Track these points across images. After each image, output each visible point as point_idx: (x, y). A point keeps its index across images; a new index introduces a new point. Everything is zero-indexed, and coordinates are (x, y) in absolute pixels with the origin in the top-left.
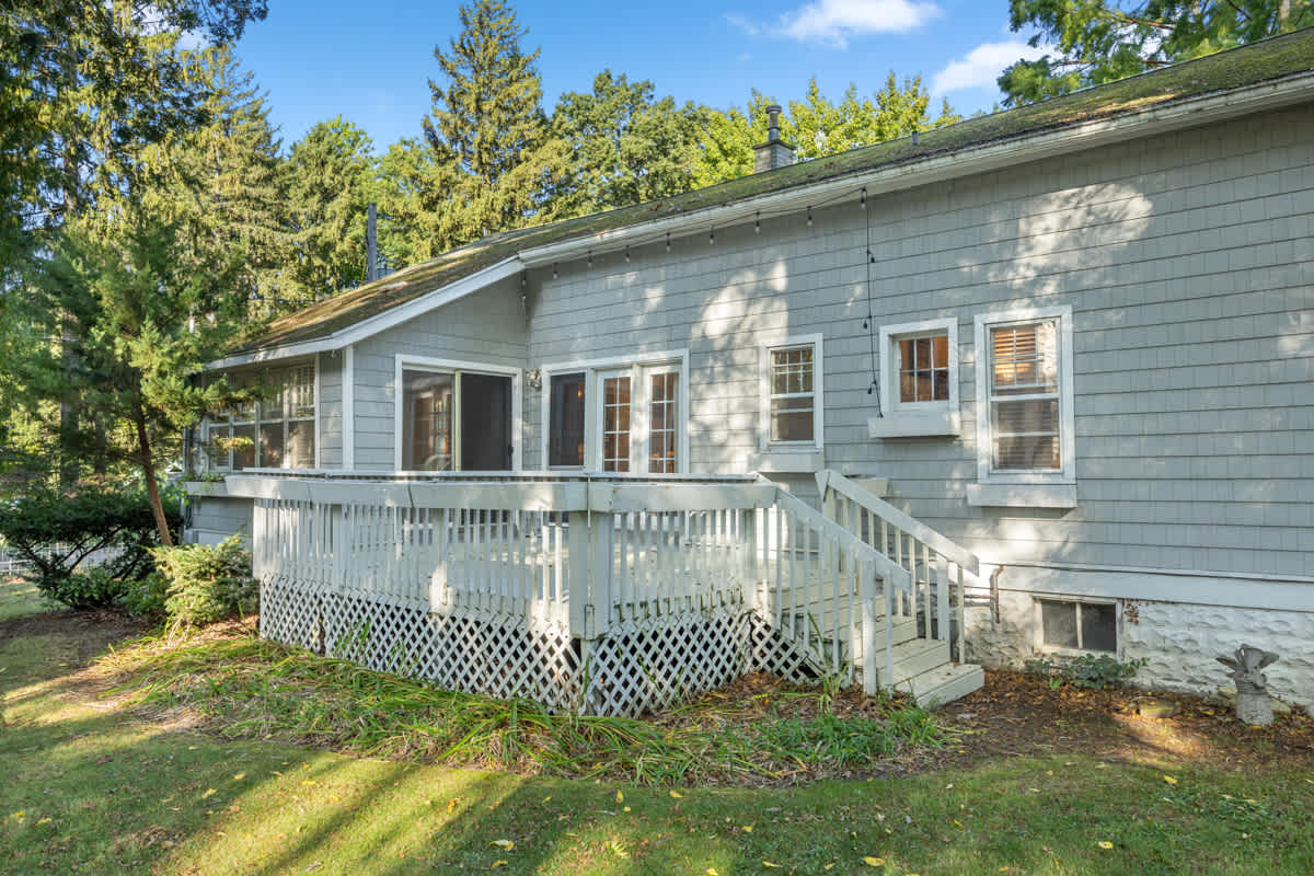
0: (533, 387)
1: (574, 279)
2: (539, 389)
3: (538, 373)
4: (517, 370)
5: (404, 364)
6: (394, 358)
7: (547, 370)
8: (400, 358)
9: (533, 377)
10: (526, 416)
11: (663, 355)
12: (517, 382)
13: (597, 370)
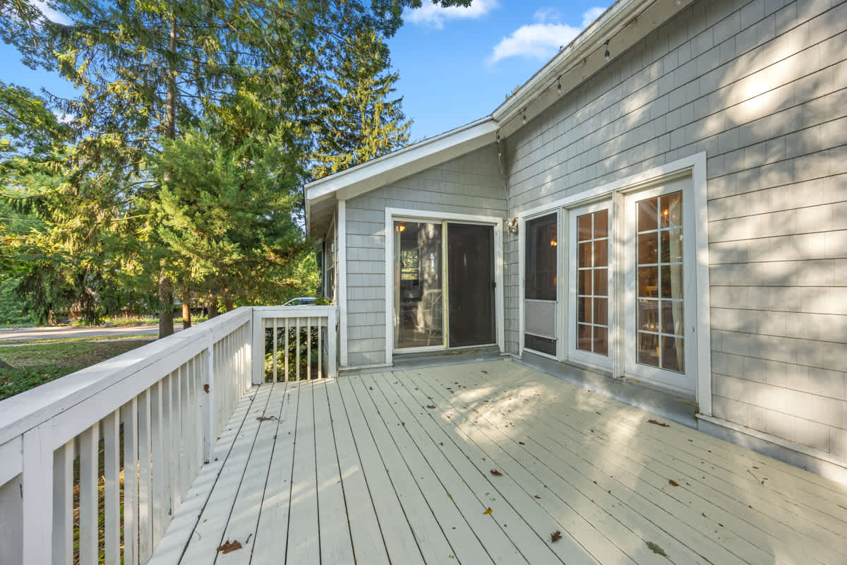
0: (511, 232)
1: (545, 128)
2: (517, 233)
3: (514, 222)
4: (499, 220)
5: (393, 216)
6: (384, 211)
7: (521, 216)
8: (389, 211)
9: (510, 224)
10: (506, 256)
11: (654, 173)
12: (498, 230)
13: (569, 209)
